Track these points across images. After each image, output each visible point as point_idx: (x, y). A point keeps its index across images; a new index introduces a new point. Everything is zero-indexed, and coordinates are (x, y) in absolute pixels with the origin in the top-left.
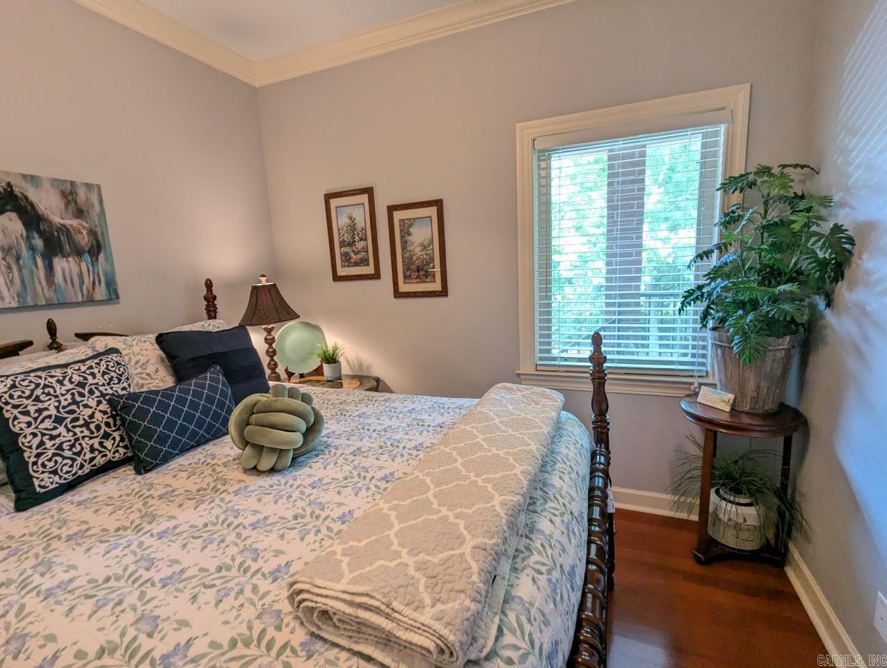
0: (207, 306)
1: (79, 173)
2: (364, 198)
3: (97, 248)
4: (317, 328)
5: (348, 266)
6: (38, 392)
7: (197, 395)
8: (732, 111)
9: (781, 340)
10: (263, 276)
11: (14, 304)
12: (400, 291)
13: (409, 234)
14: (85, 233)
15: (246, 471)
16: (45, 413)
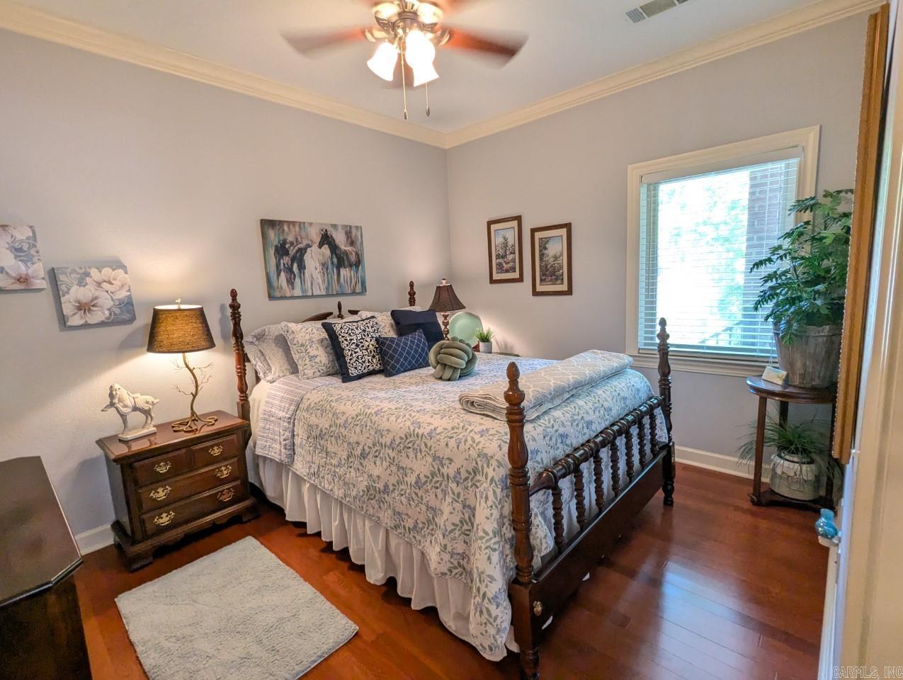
0: (410, 298)
1: (353, 221)
2: (515, 223)
3: (358, 263)
4: (477, 318)
5: (501, 273)
6: (350, 331)
7: (406, 344)
8: (803, 147)
9: (821, 329)
10: (444, 279)
11: (324, 293)
12: (537, 290)
13: (546, 248)
14: (354, 254)
15: (436, 379)
16: (353, 341)
